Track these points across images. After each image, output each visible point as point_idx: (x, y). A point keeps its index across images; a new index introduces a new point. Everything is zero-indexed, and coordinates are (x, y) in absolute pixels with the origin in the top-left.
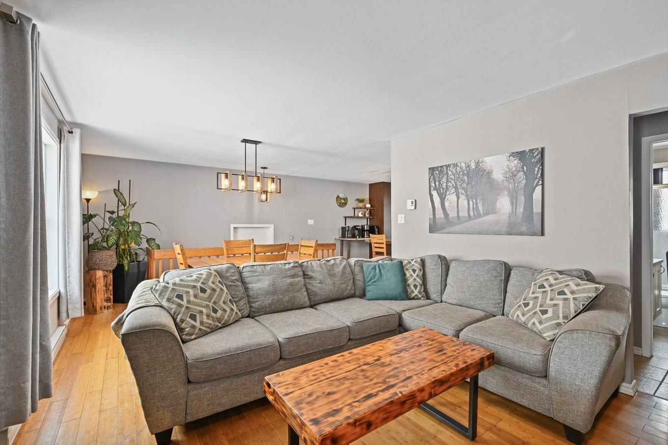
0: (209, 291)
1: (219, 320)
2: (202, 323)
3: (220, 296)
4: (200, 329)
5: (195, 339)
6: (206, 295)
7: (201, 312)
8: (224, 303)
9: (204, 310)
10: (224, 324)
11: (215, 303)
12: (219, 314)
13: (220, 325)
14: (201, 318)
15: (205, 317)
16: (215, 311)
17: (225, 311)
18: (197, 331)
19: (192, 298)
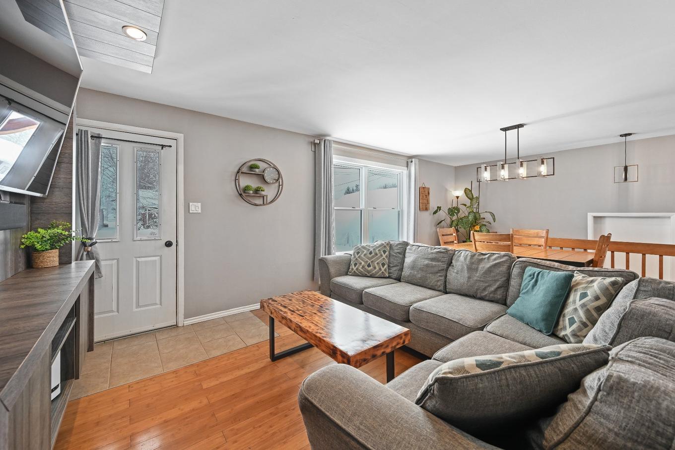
0: (373, 254)
1: (369, 272)
2: (357, 269)
3: (378, 259)
4: (354, 271)
5: (351, 275)
6: (370, 256)
7: (361, 263)
8: (378, 263)
9: (363, 263)
10: (371, 275)
11: (372, 262)
12: (370, 269)
13: (368, 275)
14: (359, 266)
15: (361, 267)
16: (369, 266)
17: (375, 268)
18: (353, 272)
19: (362, 256)
